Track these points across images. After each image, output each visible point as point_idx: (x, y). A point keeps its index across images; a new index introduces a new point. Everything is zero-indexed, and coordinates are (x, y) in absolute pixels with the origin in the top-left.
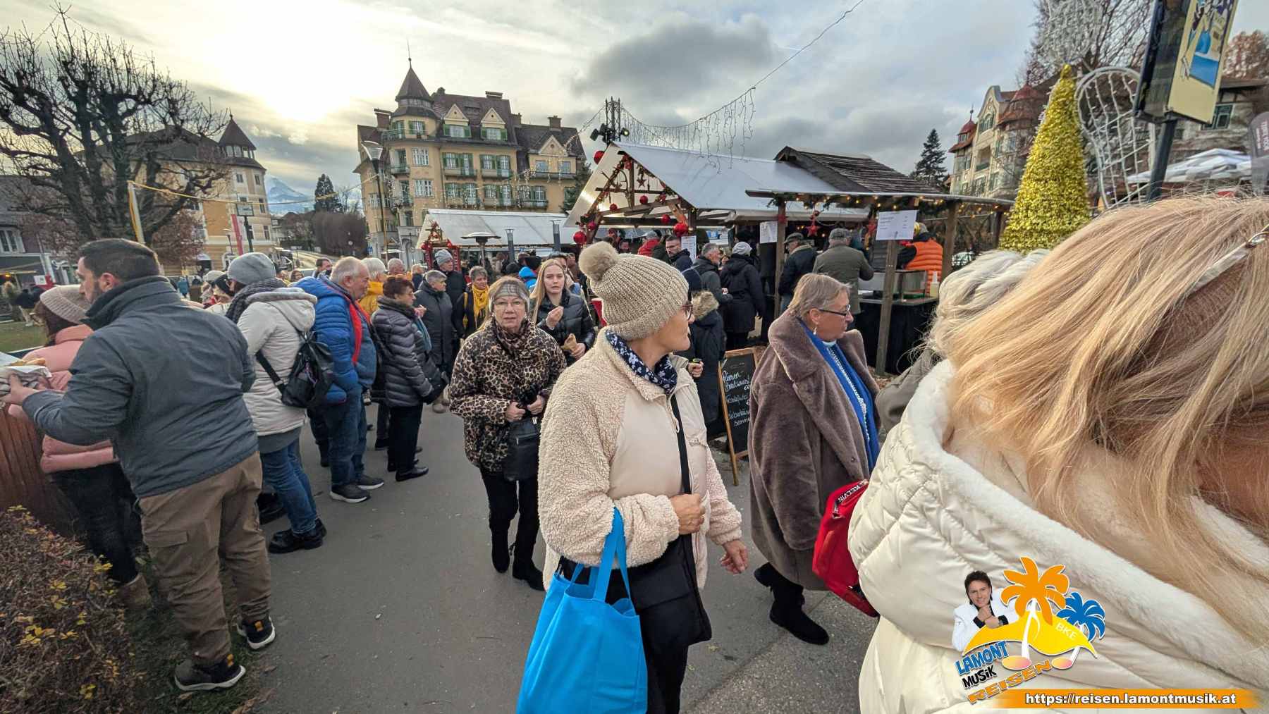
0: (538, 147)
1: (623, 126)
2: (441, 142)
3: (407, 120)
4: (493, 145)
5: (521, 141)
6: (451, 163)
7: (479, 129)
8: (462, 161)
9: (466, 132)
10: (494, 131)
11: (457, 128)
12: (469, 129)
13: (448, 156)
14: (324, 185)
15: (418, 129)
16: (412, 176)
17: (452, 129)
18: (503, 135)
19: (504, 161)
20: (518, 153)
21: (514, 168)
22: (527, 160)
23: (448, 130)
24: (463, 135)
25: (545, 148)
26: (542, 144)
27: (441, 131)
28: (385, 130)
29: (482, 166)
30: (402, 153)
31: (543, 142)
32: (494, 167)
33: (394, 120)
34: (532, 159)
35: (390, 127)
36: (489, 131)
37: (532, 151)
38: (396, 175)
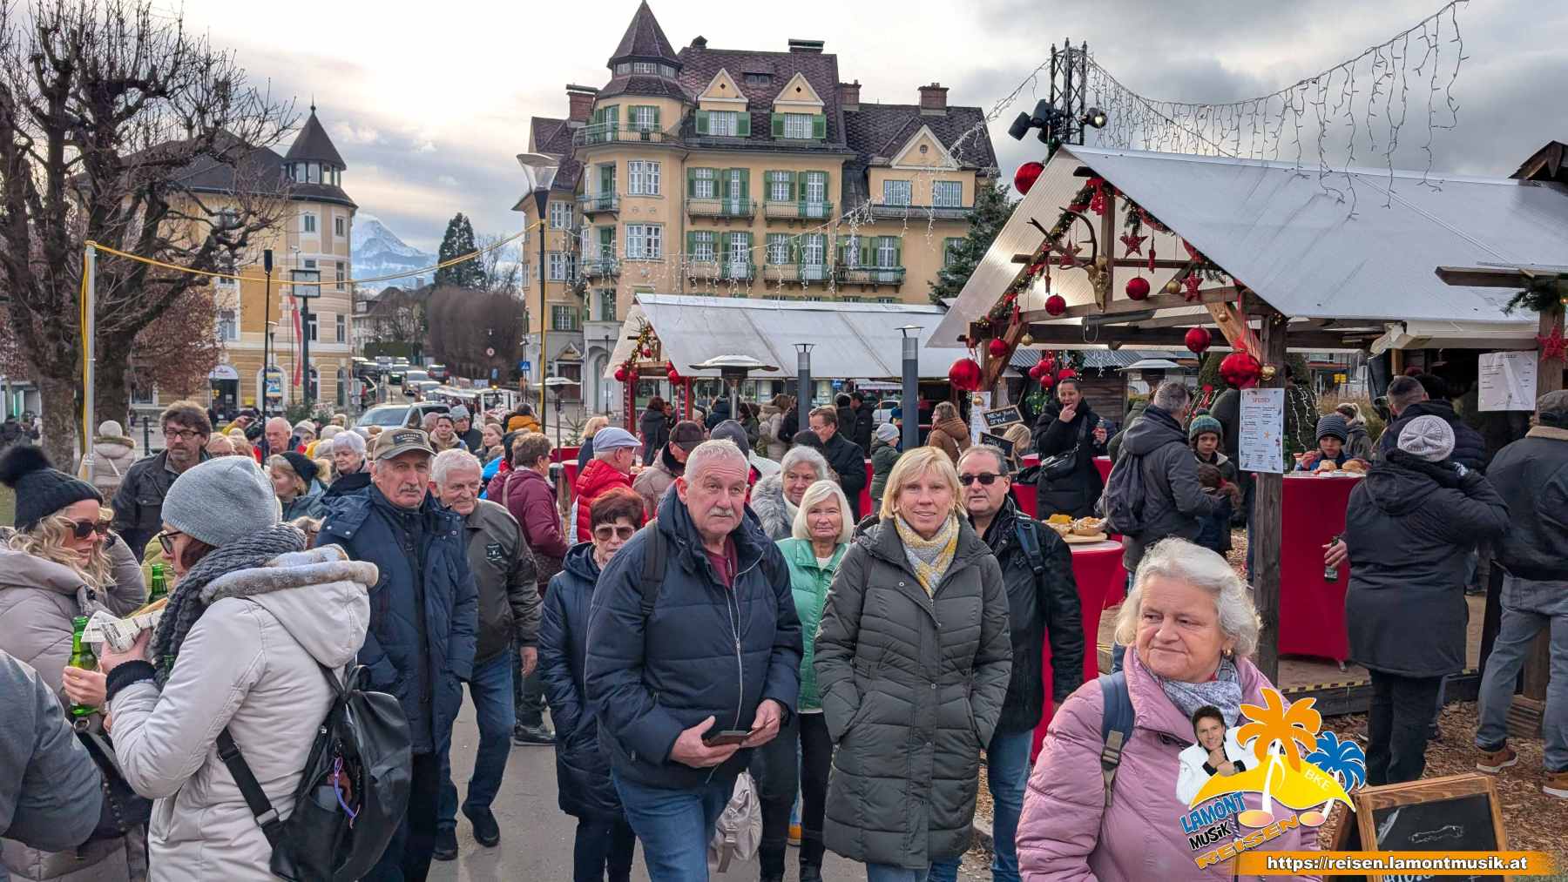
0: (891, 152)
1: (1090, 102)
2: (688, 146)
3: (624, 104)
4: (796, 149)
5: (854, 140)
6: (704, 189)
7: (768, 117)
8: (727, 185)
9: (741, 125)
10: (798, 120)
11: (723, 117)
12: (748, 117)
13: (699, 174)
14: (458, 235)
15: (646, 121)
16: (622, 217)
17: (712, 118)
18: (817, 128)
19: (815, 183)
20: (847, 166)
21: (836, 199)
22: (866, 178)
23: (704, 124)
24: (733, 132)
25: (909, 154)
26: (901, 147)
27: (690, 124)
28: (581, 125)
29: (768, 195)
30: (609, 170)
31: (903, 140)
32: (792, 197)
33: (601, 105)
34: (877, 178)
35: (592, 119)
36: (788, 122)
37: (878, 160)
38: (591, 216)
